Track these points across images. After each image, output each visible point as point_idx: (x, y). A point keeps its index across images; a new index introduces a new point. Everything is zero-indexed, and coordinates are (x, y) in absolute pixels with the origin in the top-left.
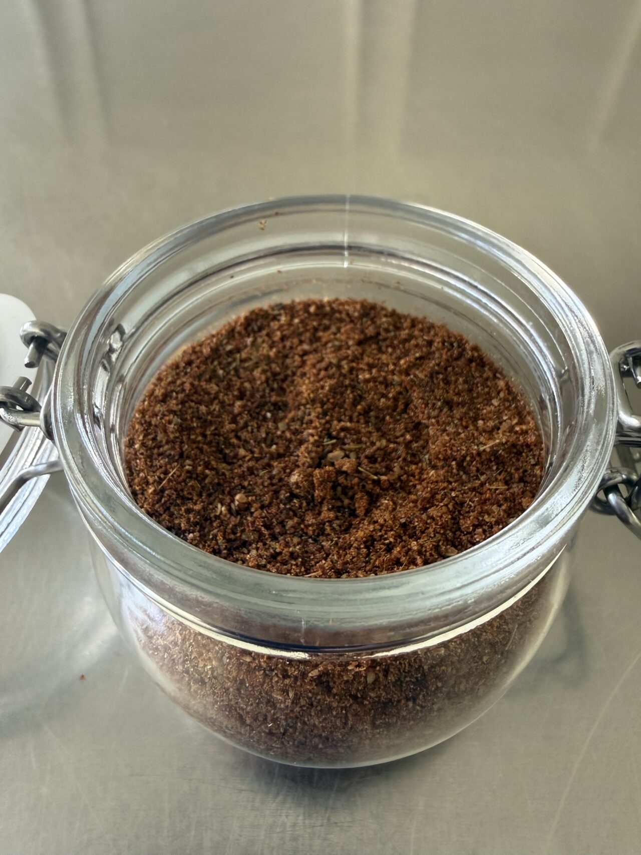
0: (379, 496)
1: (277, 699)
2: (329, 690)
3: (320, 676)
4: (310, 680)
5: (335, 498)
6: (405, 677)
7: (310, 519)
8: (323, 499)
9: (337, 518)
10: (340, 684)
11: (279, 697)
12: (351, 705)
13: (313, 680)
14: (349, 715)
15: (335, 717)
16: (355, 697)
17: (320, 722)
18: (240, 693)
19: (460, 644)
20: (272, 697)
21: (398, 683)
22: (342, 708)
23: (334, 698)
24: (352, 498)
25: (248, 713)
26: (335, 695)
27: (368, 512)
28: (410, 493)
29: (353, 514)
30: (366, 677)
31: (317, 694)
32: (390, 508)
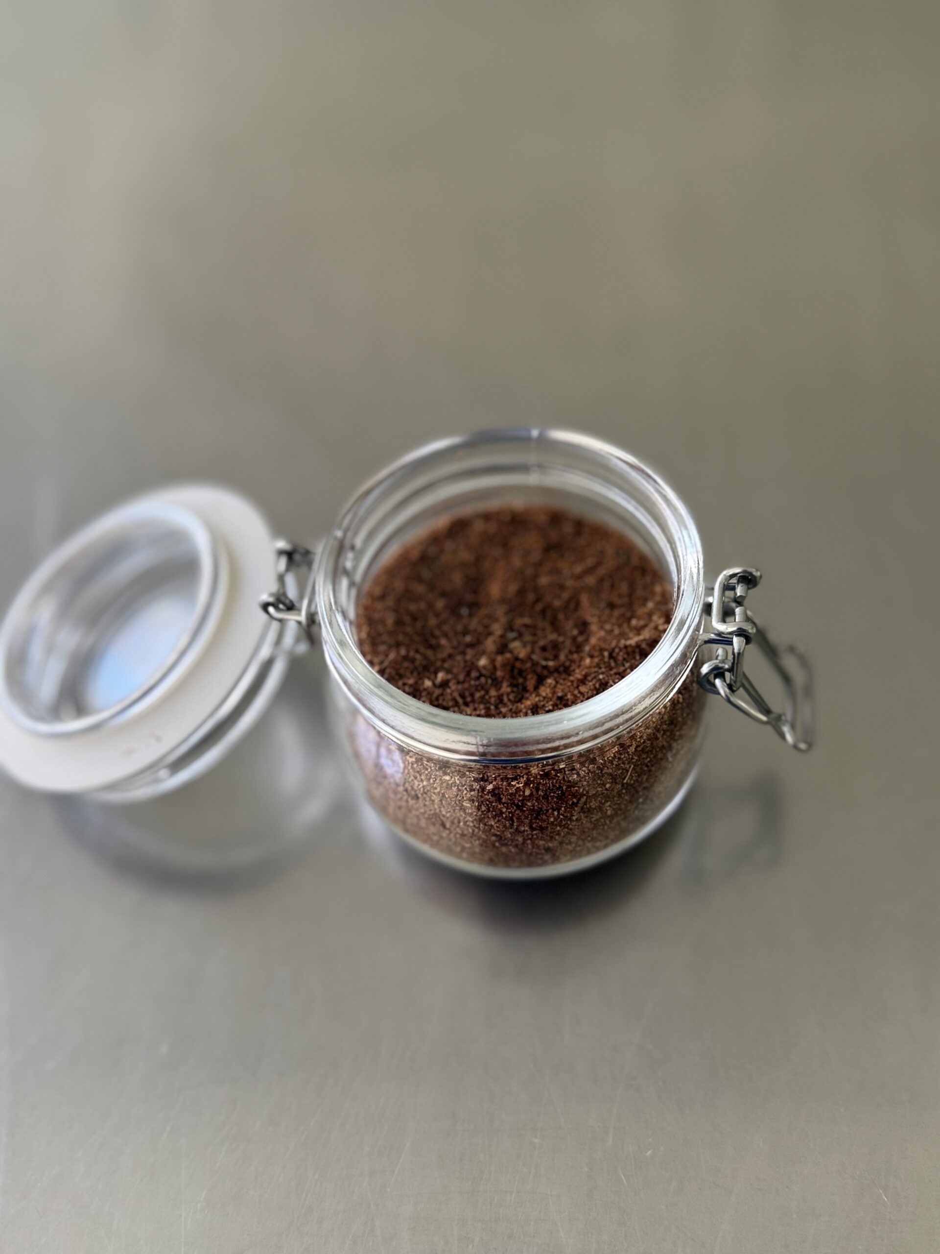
0: (546, 677)
1: (466, 806)
2: (499, 800)
3: (493, 790)
4: (488, 792)
5: (513, 677)
6: (550, 793)
7: (493, 693)
8: (503, 678)
9: (513, 692)
10: (507, 795)
11: (468, 805)
12: (515, 811)
13: (489, 792)
14: (515, 819)
15: (505, 819)
16: (518, 807)
17: (495, 823)
18: (442, 803)
19: (588, 773)
20: (463, 805)
21: (546, 797)
22: (509, 813)
23: (503, 805)
24: (525, 679)
25: (447, 818)
26: (504, 804)
27: (536, 688)
28: (570, 675)
29: (525, 690)
30: (524, 792)
31: (493, 802)
32: (552, 686)
